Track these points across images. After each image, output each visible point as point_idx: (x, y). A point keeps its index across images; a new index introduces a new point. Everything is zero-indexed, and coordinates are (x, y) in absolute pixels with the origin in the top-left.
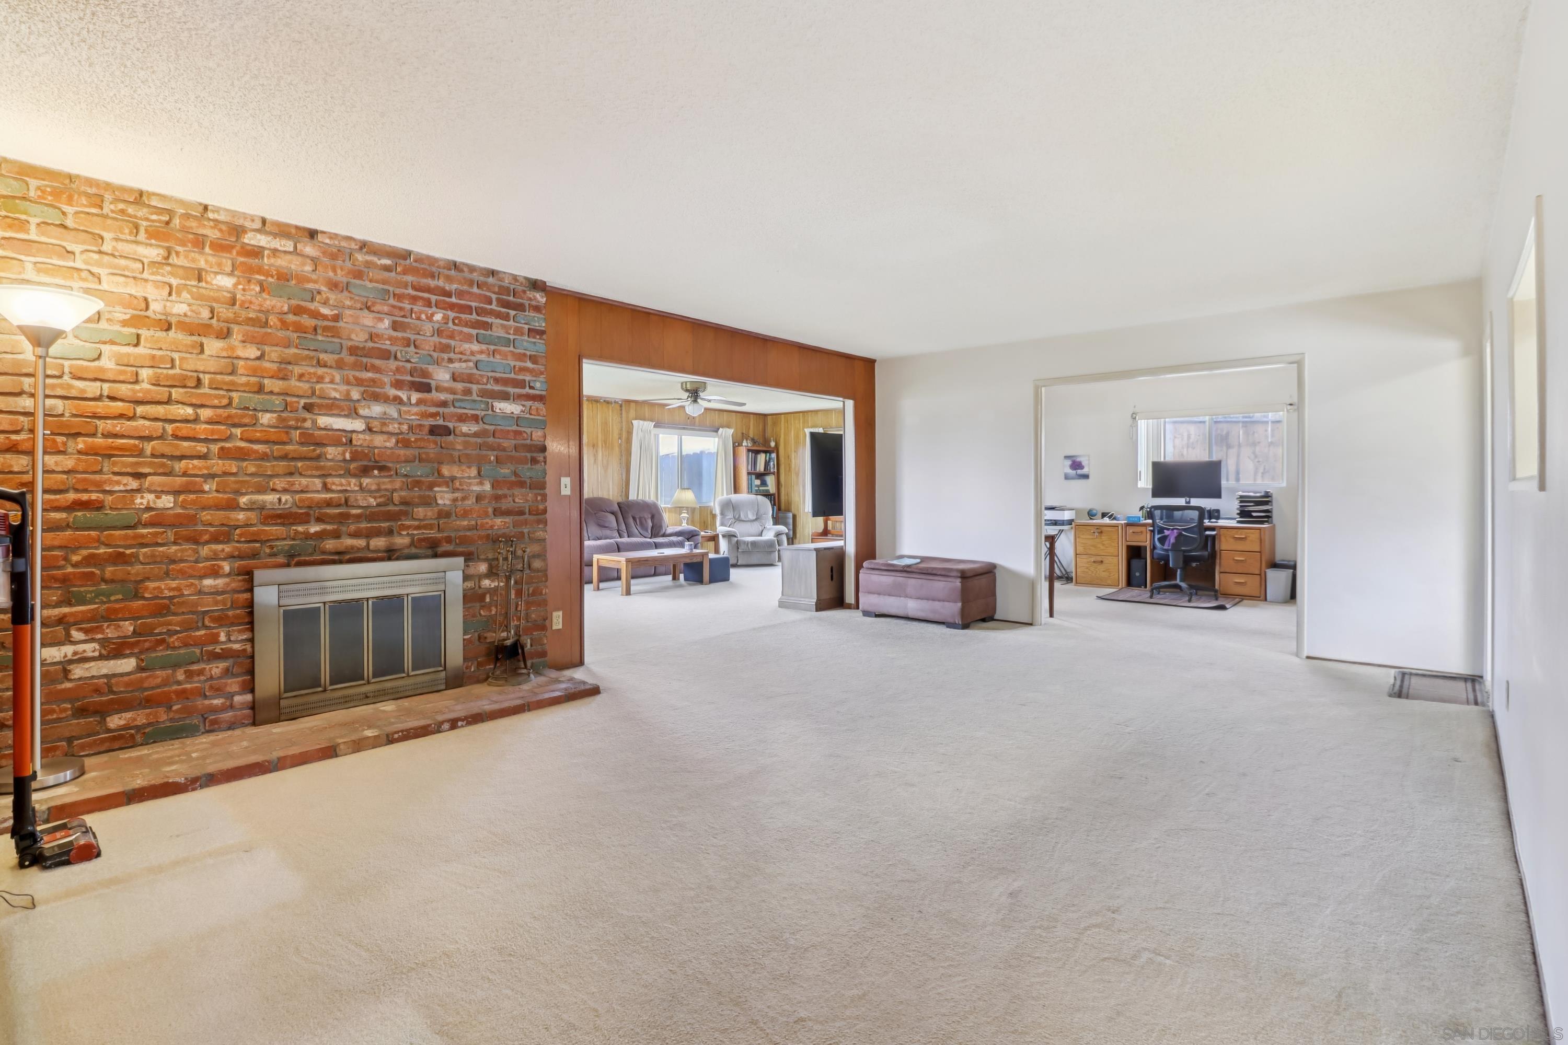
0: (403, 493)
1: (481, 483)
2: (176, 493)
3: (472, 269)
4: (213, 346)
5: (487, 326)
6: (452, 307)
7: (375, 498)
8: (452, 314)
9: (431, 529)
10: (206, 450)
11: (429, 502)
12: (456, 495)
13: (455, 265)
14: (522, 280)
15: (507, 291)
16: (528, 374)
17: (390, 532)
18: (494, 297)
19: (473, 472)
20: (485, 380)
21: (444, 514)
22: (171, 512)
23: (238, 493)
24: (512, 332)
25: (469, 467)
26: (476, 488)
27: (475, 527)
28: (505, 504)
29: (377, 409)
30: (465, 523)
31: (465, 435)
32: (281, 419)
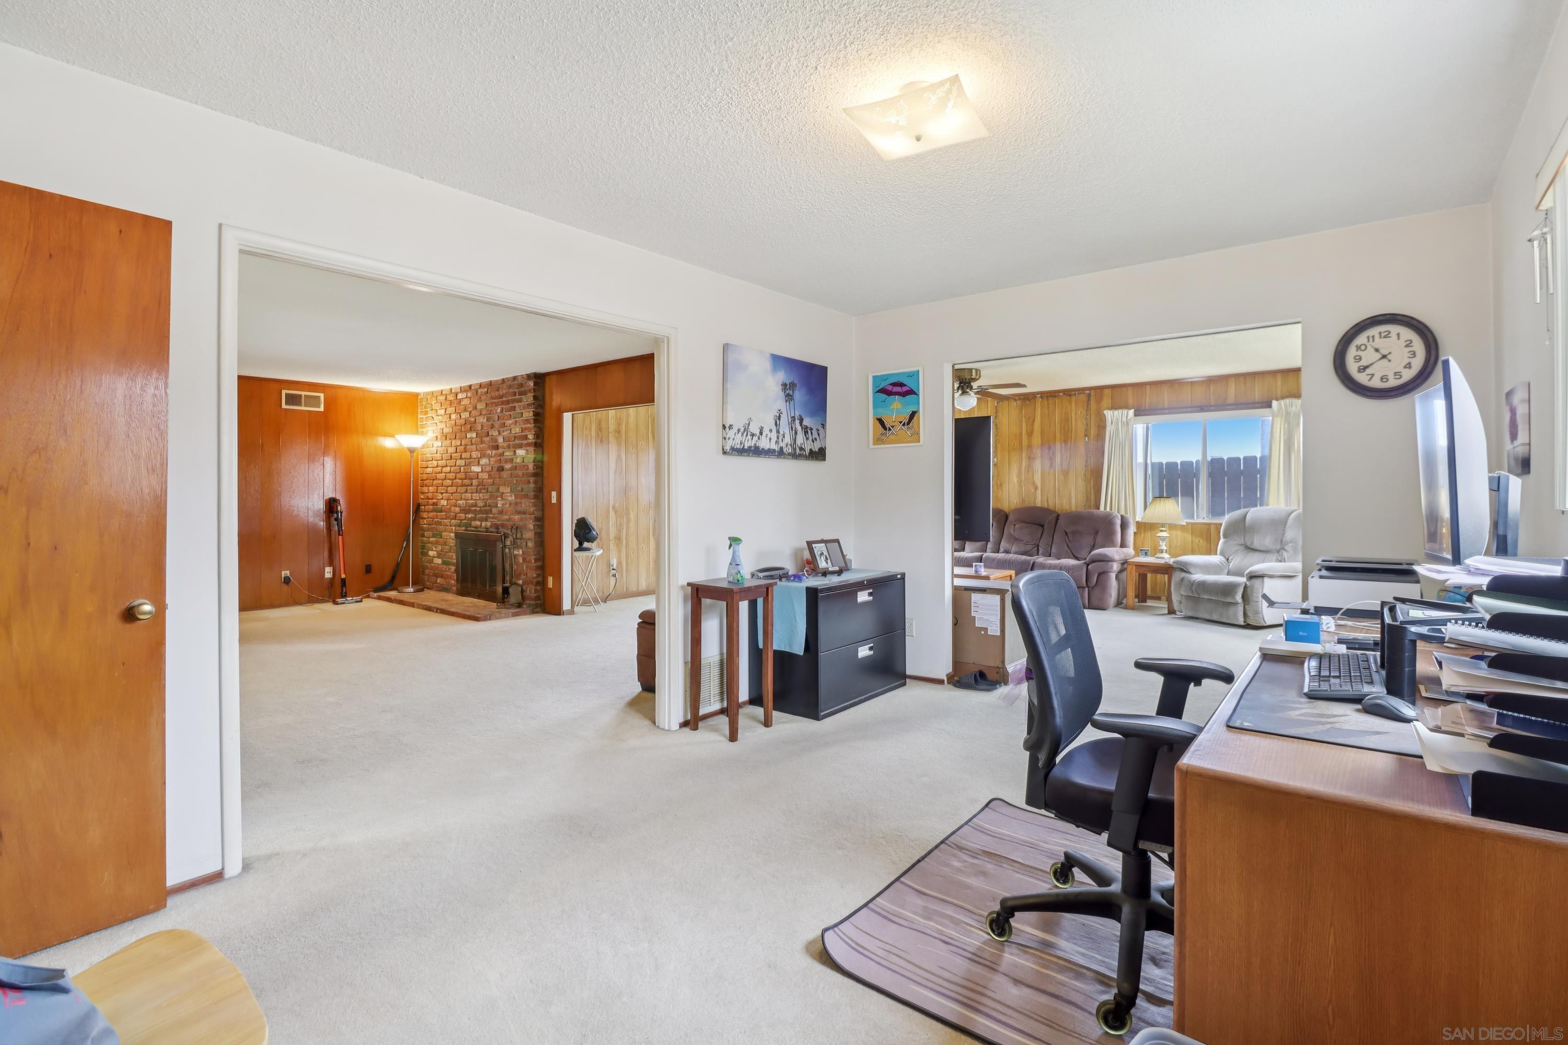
0: (489, 501)
1: (511, 496)
2: (448, 500)
3: (508, 379)
4: (453, 442)
5: (514, 408)
6: (503, 403)
7: (482, 503)
8: (504, 407)
9: (496, 519)
10: (451, 483)
11: (496, 506)
12: (503, 502)
13: (503, 381)
14: (525, 376)
15: (521, 385)
16: (527, 431)
17: (486, 520)
18: (517, 390)
19: (509, 490)
20: (513, 439)
21: (501, 512)
22: (446, 507)
23: (457, 500)
24: (522, 408)
25: (508, 487)
26: (510, 499)
27: (509, 520)
28: (519, 509)
29: (484, 461)
30: (506, 517)
31: (507, 470)
32: (464, 469)
